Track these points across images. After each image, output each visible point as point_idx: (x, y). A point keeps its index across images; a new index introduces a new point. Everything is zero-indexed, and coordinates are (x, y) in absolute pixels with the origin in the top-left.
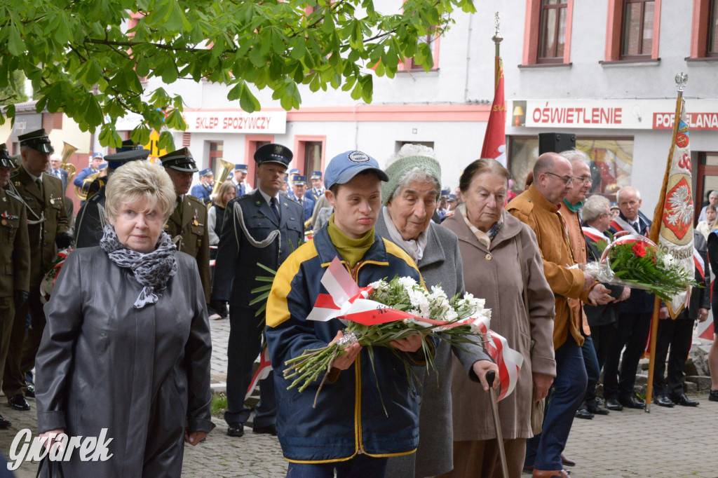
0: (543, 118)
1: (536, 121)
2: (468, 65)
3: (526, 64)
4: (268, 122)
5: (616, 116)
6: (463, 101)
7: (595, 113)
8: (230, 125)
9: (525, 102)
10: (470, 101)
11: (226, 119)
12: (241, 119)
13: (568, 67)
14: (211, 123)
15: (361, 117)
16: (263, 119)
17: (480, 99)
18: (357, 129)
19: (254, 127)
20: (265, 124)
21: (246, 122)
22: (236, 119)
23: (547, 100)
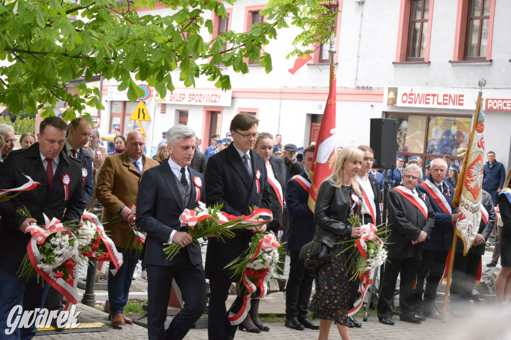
0: (409, 100)
1: (404, 102)
2: (358, 61)
3: (399, 61)
4: (219, 98)
5: (460, 100)
6: (354, 87)
7: (445, 98)
8: (193, 99)
9: (397, 88)
10: (359, 87)
11: (190, 95)
12: (201, 95)
13: (427, 65)
14: (181, 98)
15: (283, 96)
16: (216, 95)
17: (365, 86)
18: (280, 104)
19: (209, 101)
20: (217, 100)
21: (204, 97)
22: (197, 95)
23: (412, 88)
